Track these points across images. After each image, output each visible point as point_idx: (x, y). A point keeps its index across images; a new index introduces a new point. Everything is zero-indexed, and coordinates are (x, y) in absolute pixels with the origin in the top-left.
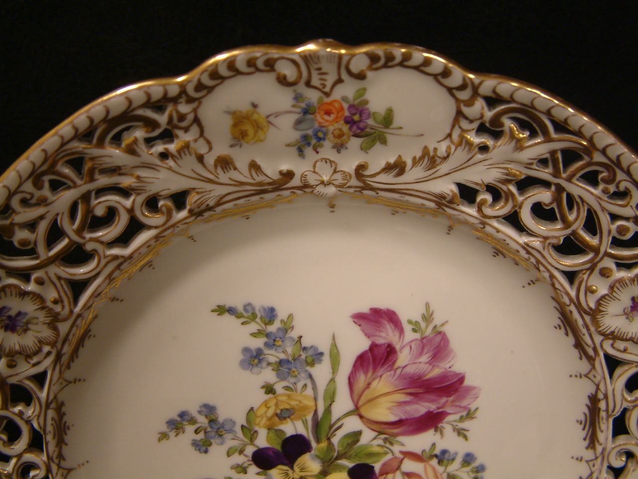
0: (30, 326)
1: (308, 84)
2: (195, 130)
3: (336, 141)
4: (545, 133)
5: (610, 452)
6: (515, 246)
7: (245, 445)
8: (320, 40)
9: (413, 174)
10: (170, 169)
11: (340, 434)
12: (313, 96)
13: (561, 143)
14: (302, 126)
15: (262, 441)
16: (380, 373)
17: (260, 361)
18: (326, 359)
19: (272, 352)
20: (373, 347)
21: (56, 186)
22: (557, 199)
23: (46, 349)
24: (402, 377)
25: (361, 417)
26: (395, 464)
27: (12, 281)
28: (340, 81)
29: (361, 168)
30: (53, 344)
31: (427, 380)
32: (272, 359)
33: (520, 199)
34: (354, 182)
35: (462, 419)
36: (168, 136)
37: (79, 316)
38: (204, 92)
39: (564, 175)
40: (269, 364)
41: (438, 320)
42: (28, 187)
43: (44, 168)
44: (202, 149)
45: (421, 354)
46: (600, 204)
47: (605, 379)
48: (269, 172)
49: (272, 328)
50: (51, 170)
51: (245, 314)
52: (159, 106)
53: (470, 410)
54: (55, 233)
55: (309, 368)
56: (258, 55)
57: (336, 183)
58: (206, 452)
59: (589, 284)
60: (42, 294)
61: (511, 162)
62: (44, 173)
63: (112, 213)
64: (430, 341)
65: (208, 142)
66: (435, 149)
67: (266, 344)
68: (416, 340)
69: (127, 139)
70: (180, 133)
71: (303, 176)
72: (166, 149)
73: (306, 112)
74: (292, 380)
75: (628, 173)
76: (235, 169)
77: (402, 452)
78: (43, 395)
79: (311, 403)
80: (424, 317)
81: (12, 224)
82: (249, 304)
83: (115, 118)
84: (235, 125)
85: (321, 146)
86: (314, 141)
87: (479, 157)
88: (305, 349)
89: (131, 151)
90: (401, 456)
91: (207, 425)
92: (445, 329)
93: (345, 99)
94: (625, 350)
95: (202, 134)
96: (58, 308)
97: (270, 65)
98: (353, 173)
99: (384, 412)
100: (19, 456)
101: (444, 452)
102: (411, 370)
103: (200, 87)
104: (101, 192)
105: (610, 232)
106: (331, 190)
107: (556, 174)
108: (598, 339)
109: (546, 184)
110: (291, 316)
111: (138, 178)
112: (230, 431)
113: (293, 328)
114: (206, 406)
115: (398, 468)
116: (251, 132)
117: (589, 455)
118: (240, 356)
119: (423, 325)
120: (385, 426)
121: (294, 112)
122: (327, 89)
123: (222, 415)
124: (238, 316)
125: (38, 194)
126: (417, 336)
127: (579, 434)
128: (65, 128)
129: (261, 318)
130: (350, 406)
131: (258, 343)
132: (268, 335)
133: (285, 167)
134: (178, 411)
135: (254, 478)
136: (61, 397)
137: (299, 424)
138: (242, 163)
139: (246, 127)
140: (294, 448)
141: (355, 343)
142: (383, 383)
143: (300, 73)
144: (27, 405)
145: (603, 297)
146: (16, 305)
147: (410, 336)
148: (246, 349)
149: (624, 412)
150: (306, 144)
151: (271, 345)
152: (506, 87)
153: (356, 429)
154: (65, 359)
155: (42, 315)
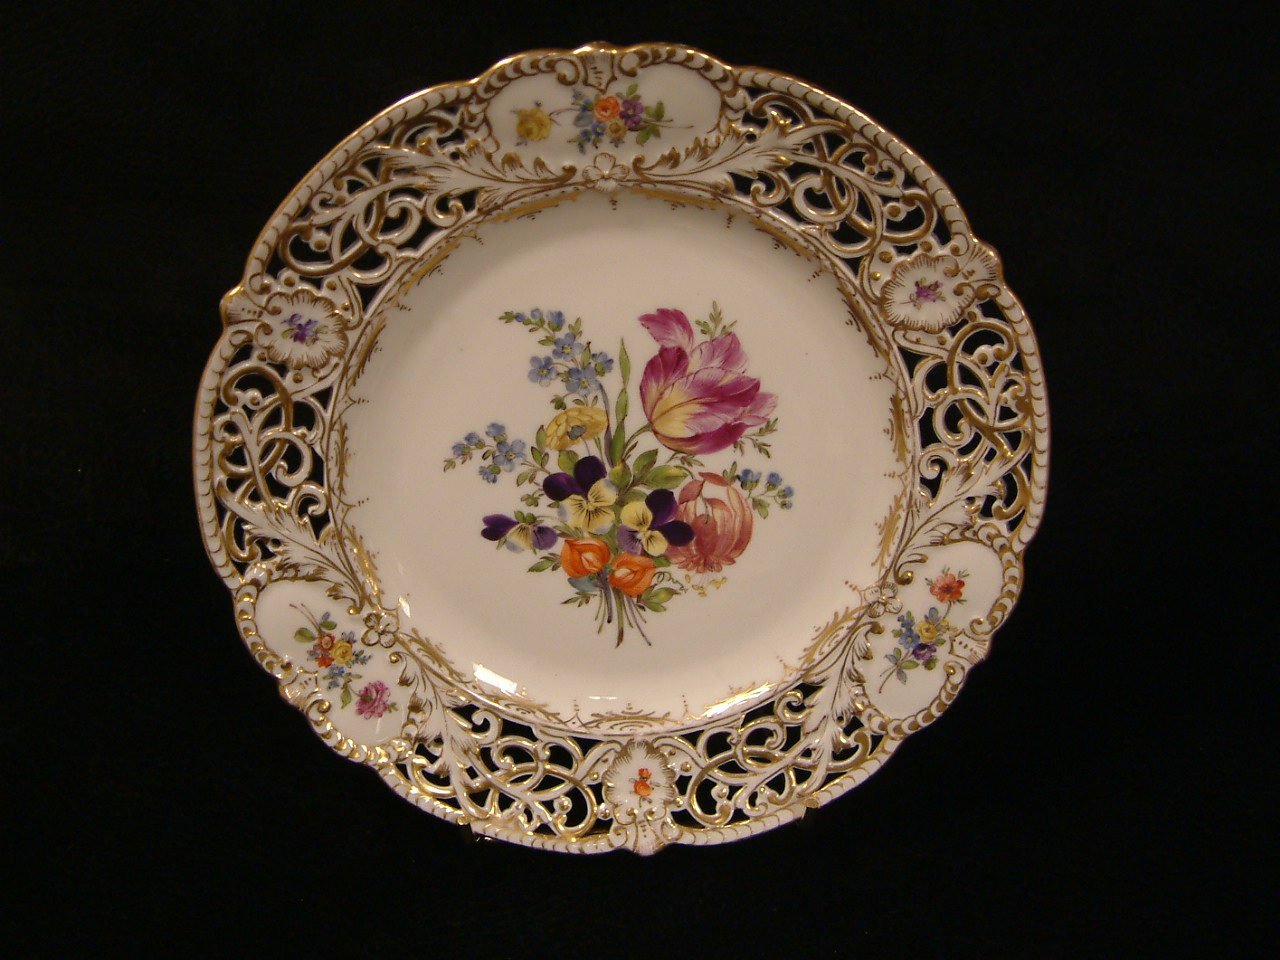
0: (320, 336)
1: (586, 83)
2: (484, 129)
3: (613, 135)
4: (806, 118)
5: (920, 461)
6: (794, 235)
7: (535, 471)
8: (595, 43)
9: (688, 165)
10: (461, 168)
11: (635, 454)
12: (590, 94)
13: (821, 127)
14: (582, 122)
15: (554, 466)
16: (671, 381)
17: (549, 371)
18: (616, 366)
19: (561, 361)
20: (663, 351)
21: (354, 187)
22: (827, 183)
23: (334, 360)
24: (696, 384)
25: (656, 433)
26: (695, 489)
27: (306, 287)
28: (614, 79)
29: (638, 161)
30: (341, 355)
31: (721, 387)
32: (562, 369)
33: (792, 186)
34: (633, 175)
35: (761, 432)
36: (458, 136)
37: (369, 323)
38: (493, 93)
39: (830, 160)
40: (558, 374)
41: (726, 320)
42: (329, 187)
43: (345, 169)
44: (491, 149)
45: (712, 357)
46: (868, 186)
47: (902, 375)
48: (553, 168)
49: (561, 335)
50: (351, 171)
51: (533, 321)
52: (451, 108)
53: (769, 422)
55: (599, 378)
56: (540, 57)
57: (616, 177)
58: (494, 481)
59: (872, 270)
60: (334, 300)
61: (778, 148)
62: (344, 174)
63: (405, 213)
64: (721, 343)
65: (496, 142)
66: (706, 140)
67: (555, 352)
68: (706, 342)
69: (422, 141)
70: (470, 133)
71: (585, 172)
72: (458, 149)
73: (586, 108)
74: (583, 392)
75: (887, 152)
76: (521, 166)
77: (701, 474)
78: (327, 415)
79: (603, 419)
80: (712, 317)
81: (311, 225)
82: (537, 310)
83: (412, 120)
84: (521, 123)
85: (600, 141)
86: (593, 137)
87: (747, 145)
88: (594, 355)
89: (425, 151)
90: (702, 479)
91: (495, 448)
92: (735, 330)
93: (619, 95)
94: (918, 342)
95: (490, 134)
96: (348, 315)
97: (551, 66)
98: (631, 166)
99: (679, 427)
100: (299, 487)
101: (747, 472)
102: (703, 376)
103: (489, 88)
104: (395, 193)
105: (882, 213)
106: (611, 185)
107: (823, 158)
108: (889, 330)
109: (815, 170)
110: (578, 321)
111: (431, 177)
112: (520, 455)
113: (581, 333)
114: (493, 425)
115: (699, 493)
116: (535, 130)
117: (899, 468)
118: (528, 367)
119: (712, 325)
120: (681, 443)
121: (574, 110)
122: (603, 87)
123: (511, 436)
124: (526, 322)
125: (337, 194)
126: (707, 338)
127: (886, 445)
128: (368, 127)
129: (549, 324)
130: (644, 421)
131: (547, 351)
132: (556, 343)
133: (567, 163)
134: (466, 434)
135: (546, 513)
136: (346, 419)
137: (591, 444)
138: (527, 161)
139: (530, 126)
140: (587, 473)
141: (644, 348)
142: (676, 393)
143: (578, 73)
144: (310, 429)
145: (887, 284)
146: (307, 312)
147: (699, 337)
148: (534, 360)
149: (930, 412)
150: (586, 140)
151: (560, 352)
152: (763, 77)
153: (652, 448)
154: (351, 372)
155: (331, 324)
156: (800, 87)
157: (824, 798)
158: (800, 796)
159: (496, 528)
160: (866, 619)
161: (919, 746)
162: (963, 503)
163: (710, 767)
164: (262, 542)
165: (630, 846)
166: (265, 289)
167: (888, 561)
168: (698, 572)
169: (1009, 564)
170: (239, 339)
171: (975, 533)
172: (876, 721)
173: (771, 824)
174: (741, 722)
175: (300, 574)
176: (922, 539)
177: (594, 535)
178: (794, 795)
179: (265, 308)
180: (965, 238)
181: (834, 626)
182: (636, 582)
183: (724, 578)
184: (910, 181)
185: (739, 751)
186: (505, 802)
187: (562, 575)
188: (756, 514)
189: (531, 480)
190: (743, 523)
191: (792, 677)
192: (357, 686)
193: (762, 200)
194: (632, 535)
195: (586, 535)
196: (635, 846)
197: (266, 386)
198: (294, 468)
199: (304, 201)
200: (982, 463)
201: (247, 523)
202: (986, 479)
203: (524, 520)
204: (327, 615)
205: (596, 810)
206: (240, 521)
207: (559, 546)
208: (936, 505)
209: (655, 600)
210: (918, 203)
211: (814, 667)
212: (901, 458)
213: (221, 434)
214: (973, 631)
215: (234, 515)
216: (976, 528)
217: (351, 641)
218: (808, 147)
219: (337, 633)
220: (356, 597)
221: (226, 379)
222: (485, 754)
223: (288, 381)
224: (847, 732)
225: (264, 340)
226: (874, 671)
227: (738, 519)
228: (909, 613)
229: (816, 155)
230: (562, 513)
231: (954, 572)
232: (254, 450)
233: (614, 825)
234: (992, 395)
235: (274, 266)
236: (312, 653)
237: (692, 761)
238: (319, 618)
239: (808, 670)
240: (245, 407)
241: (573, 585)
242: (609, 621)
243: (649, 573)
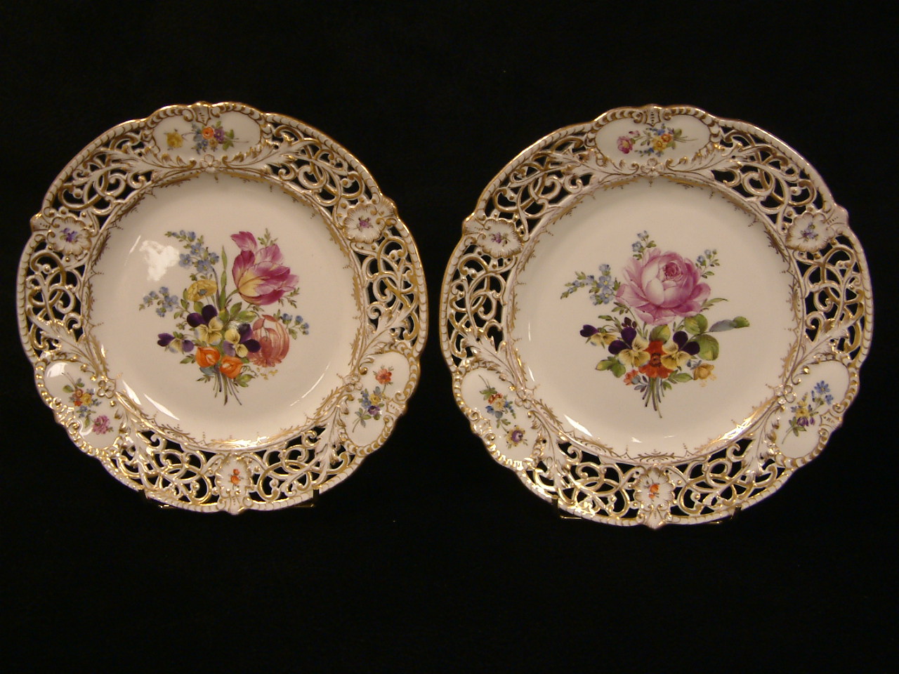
0: (78, 239)
1: (197, 120)
2: (152, 142)
3: (212, 146)
4: (300, 137)
5: (368, 310)
6: (300, 195)
7: (183, 312)
8: (200, 102)
9: (248, 161)
10: (143, 161)
11: (231, 305)
12: (200, 126)
13: (307, 142)
14: (197, 139)
15: (192, 310)
16: (247, 268)
17: (189, 261)
18: (220, 259)
19: (194, 256)
20: (243, 252)
21: (94, 168)
22: (314, 170)
23: (85, 252)
24: (259, 270)
25: (241, 294)
26: (261, 323)
27: (71, 215)
28: (210, 119)
29: (225, 159)
30: (89, 249)
31: (272, 271)
32: (195, 260)
33: (297, 171)
34: (223, 165)
35: (292, 294)
36: (141, 145)
37: (102, 234)
38: (155, 125)
39: (313, 158)
40: (193, 263)
41: (273, 238)
42: (81, 167)
43: (88, 159)
44: (156, 151)
45: (266, 256)
46: (332, 170)
47: (356, 265)
48: (185, 161)
50: (91, 160)
51: (181, 236)
52: (137, 131)
53: (295, 289)
54: (92, 192)
55: (212, 265)
56: (175, 108)
57: (215, 166)
58: (163, 316)
59: (338, 212)
60: (85, 222)
61: (289, 152)
62: (88, 161)
63: (118, 183)
64: (270, 249)
65: (159, 148)
66: (255, 148)
67: (191, 252)
68: (263, 248)
69: (124, 147)
70: (146, 143)
71: (201, 163)
72: (141, 151)
73: (198, 132)
74: (205, 272)
75: (338, 153)
76: (171, 160)
77: (263, 316)
78: (82, 279)
79: (215, 286)
80: (265, 236)
81: (73, 185)
82: (183, 231)
83: (118, 136)
84: (169, 140)
85: (206, 148)
86: (203, 146)
87: (274, 151)
88: (210, 254)
89: (126, 152)
90: (263, 318)
91: (163, 299)
92: (277, 242)
93: (213, 126)
94: (362, 248)
95: (156, 144)
96: (92, 230)
97: (181, 112)
98: (221, 161)
99: (252, 291)
100: (68, 314)
101: (285, 315)
102: (262, 265)
103: (153, 122)
104: (113, 171)
105: (340, 184)
106: (213, 169)
107: (310, 157)
108: (348, 242)
109: (306, 163)
110: (202, 237)
111: (129, 164)
112: (176, 303)
113: (203, 243)
114: (163, 288)
115: (263, 326)
116: (176, 142)
117: (358, 314)
118: (179, 259)
119: (266, 240)
120: (252, 299)
121: (192, 133)
122: (205, 122)
123: (172, 293)
124: (178, 237)
125: (85, 171)
126: (263, 246)
127: (352, 302)
128: (98, 141)
129: (188, 238)
130: (235, 288)
131: (187, 252)
132: (192, 247)
133: (193, 159)
134: (149, 292)
135: (188, 332)
136: (92, 281)
137: (210, 298)
138: (174, 158)
139: (174, 140)
140: (208, 313)
141: (234, 251)
142: (250, 274)
143: (193, 116)
144: (75, 285)
145: (346, 219)
146: (73, 228)
147: (260, 246)
148: (182, 255)
149: (371, 284)
150: (200, 148)
151: (193, 252)
152: (277, 117)
153: (239, 302)
154: (94, 258)
155: (84, 234)
156: (294, 122)
157: (323, 489)
158: (313, 485)
159: (164, 340)
160: (345, 393)
161: (372, 461)
162: (389, 332)
163: (268, 470)
164: (49, 340)
165: (226, 509)
166: (52, 215)
167: (355, 362)
168: (263, 366)
169: (411, 364)
170: (39, 238)
171: (396, 347)
172: (352, 447)
173: (298, 500)
174: (284, 446)
175: (68, 358)
176: (371, 350)
177: (212, 346)
178: (310, 486)
179: (52, 224)
180: (378, 195)
181: (332, 396)
182: (233, 371)
183: (276, 370)
184: (350, 168)
185: (284, 462)
186: (166, 483)
187: (196, 366)
188: (290, 336)
189: (181, 316)
190: (284, 341)
191: (311, 424)
192: (93, 417)
193: (286, 178)
194: (231, 345)
195: (208, 345)
196: (229, 509)
197: (54, 264)
198: (66, 305)
199: (69, 174)
200: (397, 310)
201: (42, 330)
202: (399, 319)
203: (178, 337)
204: (80, 380)
205: (211, 490)
206: (39, 330)
207: (195, 351)
208: (376, 333)
209: (243, 380)
210: (355, 179)
211: (320, 418)
212: (359, 309)
213: (31, 285)
214: (398, 400)
215: (36, 326)
216: (396, 345)
217: (91, 394)
218: (303, 152)
219: (84, 389)
220: (95, 372)
221: (33, 258)
222: (157, 457)
223: (63, 262)
224: (338, 453)
225: (51, 240)
226: (351, 420)
227: (282, 339)
228: (366, 390)
229: (307, 155)
230: (196, 333)
231: (386, 368)
232: (46, 295)
233: (220, 498)
234: (399, 275)
235: (56, 204)
236: (71, 398)
237: (261, 466)
238: (76, 381)
239: (319, 419)
240: (42, 272)
241: (202, 371)
242: (220, 391)
243: (240, 366)
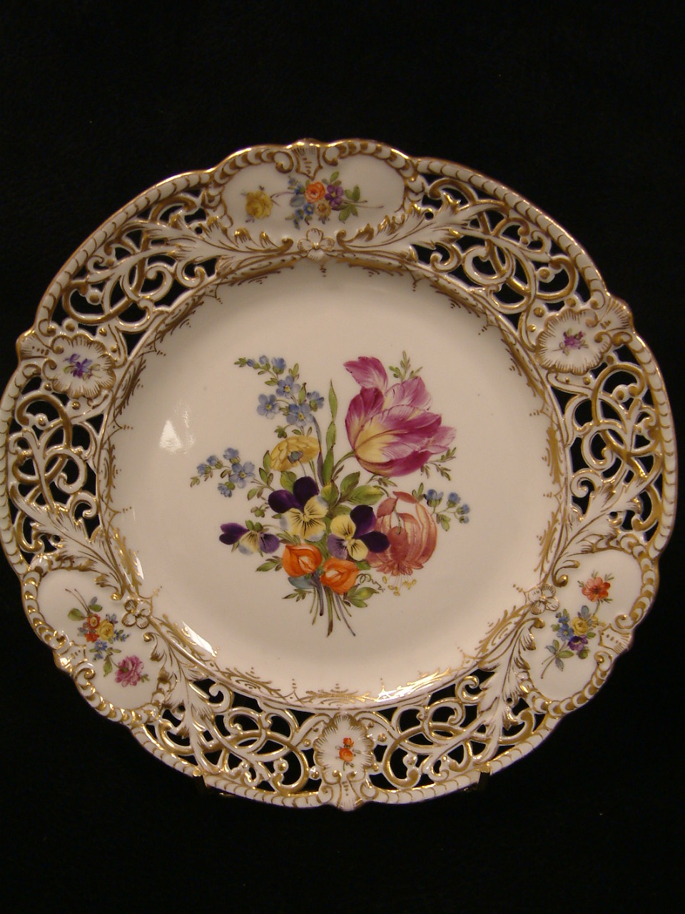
0: (93, 372)
1: (297, 171)
2: (221, 208)
3: (321, 214)
4: (472, 198)
5: (571, 482)
6: (465, 296)
7: (262, 488)
8: (305, 139)
9: (379, 239)
10: (204, 240)
11: (342, 475)
12: (302, 180)
13: (485, 204)
14: (295, 203)
15: (277, 485)
16: (370, 416)
17: (274, 406)
18: (326, 403)
19: (283, 398)
20: (364, 391)
21: (122, 254)
22: (491, 253)
23: (105, 392)
24: (389, 419)
25: (358, 459)
26: (390, 505)
27: (83, 332)
28: (320, 167)
29: (341, 236)
30: (110, 388)
31: (410, 421)
32: (283, 405)
33: (463, 255)
34: (337, 247)
35: (443, 459)
36: (201, 215)
37: (132, 363)
38: (227, 179)
39: (492, 233)
40: (280, 409)
42: (101, 252)
43: (113, 238)
44: (226, 224)
45: (402, 397)
46: (523, 253)
47: (555, 409)
48: (274, 241)
49: (282, 377)
50: (119, 240)
51: (261, 365)
52: (195, 191)
53: (449, 451)
54: (117, 294)
55: (312, 412)
56: (262, 150)
57: (324, 248)
58: (230, 495)
59: (528, 325)
60: (105, 344)
61: (451, 224)
62: (111, 242)
63: (160, 276)
64: (410, 385)
65: (231, 219)
66: (394, 218)
67: (278, 391)
68: (398, 384)
69: (173, 217)
70: (209, 211)
71: (300, 244)
72: (201, 225)
73: (298, 192)
74: (300, 424)
75: (537, 224)
76: (250, 239)
77: (395, 493)
78: (99, 437)
79: (316, 446)
80: (402, 363)
81: (87, 283)
82: (264, 357)
83: (164, 200)
84: (249, 204)
85: (311, 219)
86: (305, 215)
87: (426, 221)
88: (309, 394)
89: (175, 226)
90: (395, 497)
91: (231, 469)
92: (420, 374)
93: (324, 181)
95: (226, 213)
96: (115, 357)
97: (271, 157)
98: (335, 239)
99: (376, 454)
100: (75, 494)
101: (431, 492)
102: (396, 412)
103: (224, 175)
104: (154, 259)
105: (535, 276)
106: (320, 254)
107: (486, 232)
108: (543, 373)
109: (480, 242)
110: (296, 366)
111: (179, 247)
112: (250, 474)
113: (298, 376)
114: (230, 450)
115: (394, 509)
116: (260, 210)
117: (555, 489)
118: (257, 403)
119: (402, 371)
120: (377, 467)
121: (289, 193)
122: (312, 175)
123: (244, 459)
124: (256, 367)
125: (107, 258)
126: (398, 381)
127: (544, 470)
128: (130, 207)
129: (273, 369)
130: (348, 449)
131: (271, 390)
132: (279, 383)
133: (285, 237)
134: (207, 456)
135: (271, 522)
136: (113, 440)
137: (307, 466)
138: (254, 235)
139: (256, 205)
140: (302, 491)
141: (349, 388)
142: (374, 426)
143: (292, 164)
144: (86, 448)
145: (541, 335)
146: (84, 353)
147: (392, 381)
148: (262, 397)
149: (578, 442)
150: (299, 218)
151: (282, 392)
152: (436, 165)
153: (355, 471)
154: (118, 402)
155: (103, 363)
156: (465, 173)
157: (495, 767)
158: (476, 764)
159: (231, 534)
160: (530, 616)
161: (574, 723)
162: (608, 517)
163: (402, 739)
164: (45, 537)
165: (334, 802)
166: (52, 332)
167: (547, 567)
168: (393, 574)
169: (644, 570)
170: (30, 371)
171: (618, 543)
172: (539, 702)
173: (451, 787)
174: (427, 701)
175: (75, 565)
176: (575, 548)
177: (309, 542)
178: (471, 764)
179: (52, 348)
180: (602, 293)
181: (505, 620)
182: (343, 582)
183: (414, 580)
184: (556, 249)
185: (426, 726)
186: (234, 762)
187: (283, 575)
188: (439, 526)
189: (259, 495)
190: (429, 534)
191: (470, 665)
192: (117, 659)
193: (439, 266)
194: (340, 543)
195: (303, 542)
196: (338, 803)
197: (52, 413)
198: (72, 479)
199: (81, 263)
200: (622, 483)
201: (33, 521)
202: (626, 497)
203: (253, 528)
204: (95, 600)
205: (308, 772)
206: (29, 520)
207: (281, 551)
208: (585, 520)
209: (358, 597)
210: (563, 267)
211: (487, 655)
212: (556, 480)
213: (15, 448)
214: (619, 627)
215: (24, 514)
216: (618, 538)
217: (113, 622)
218: (475, 223)
219: (102, 615)
220: (118, 586)
221: (19, 403)
222: (219, 721)
223: (68, 409)
224: (515, 711)
225: (50, 374)
226: (537, 659)
227: (425, 531)
228: (565, 611)
229: (481, 229)
230: (284, 523)
231: (601, 575)
232: (41, 463)
233: (323, 784)
234: (628, 426)
235: (58, 314)
236: (82, 630)
237: (387, 733)
238: (88, 602)
239: (483, 658)
240: (34, 427)
241: (292, 582)
242: (321, 614)
243: (353, 575)
